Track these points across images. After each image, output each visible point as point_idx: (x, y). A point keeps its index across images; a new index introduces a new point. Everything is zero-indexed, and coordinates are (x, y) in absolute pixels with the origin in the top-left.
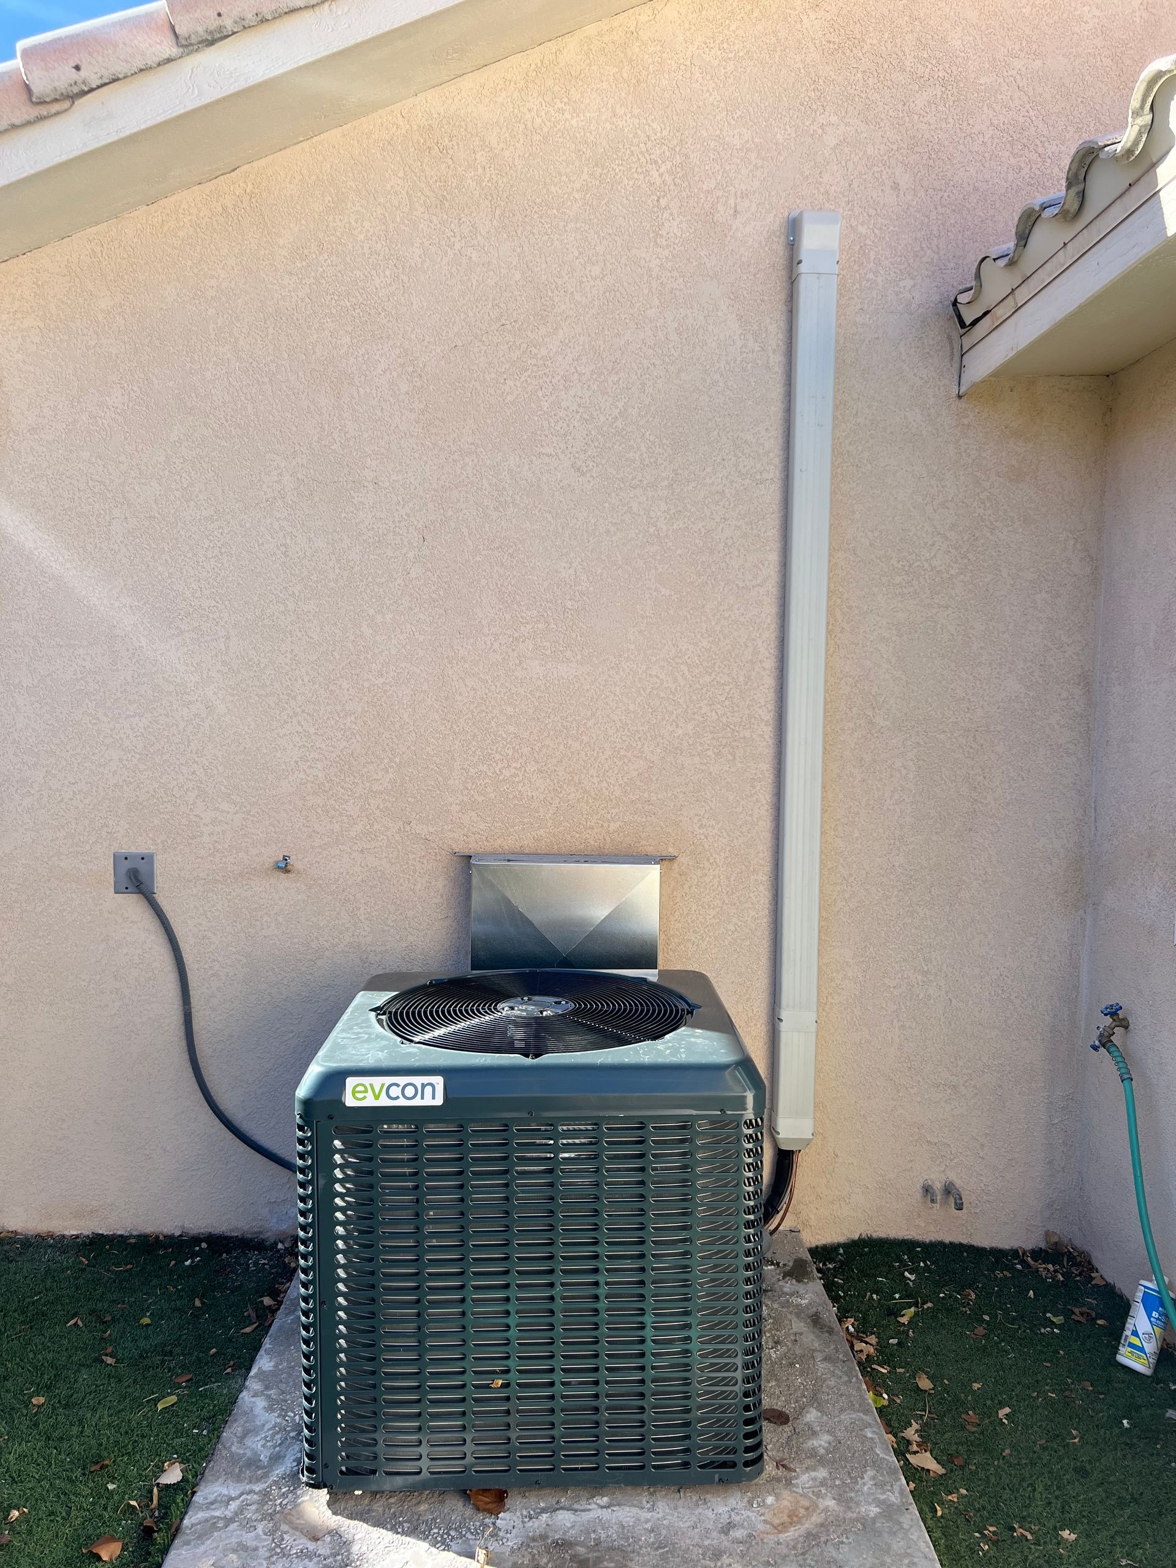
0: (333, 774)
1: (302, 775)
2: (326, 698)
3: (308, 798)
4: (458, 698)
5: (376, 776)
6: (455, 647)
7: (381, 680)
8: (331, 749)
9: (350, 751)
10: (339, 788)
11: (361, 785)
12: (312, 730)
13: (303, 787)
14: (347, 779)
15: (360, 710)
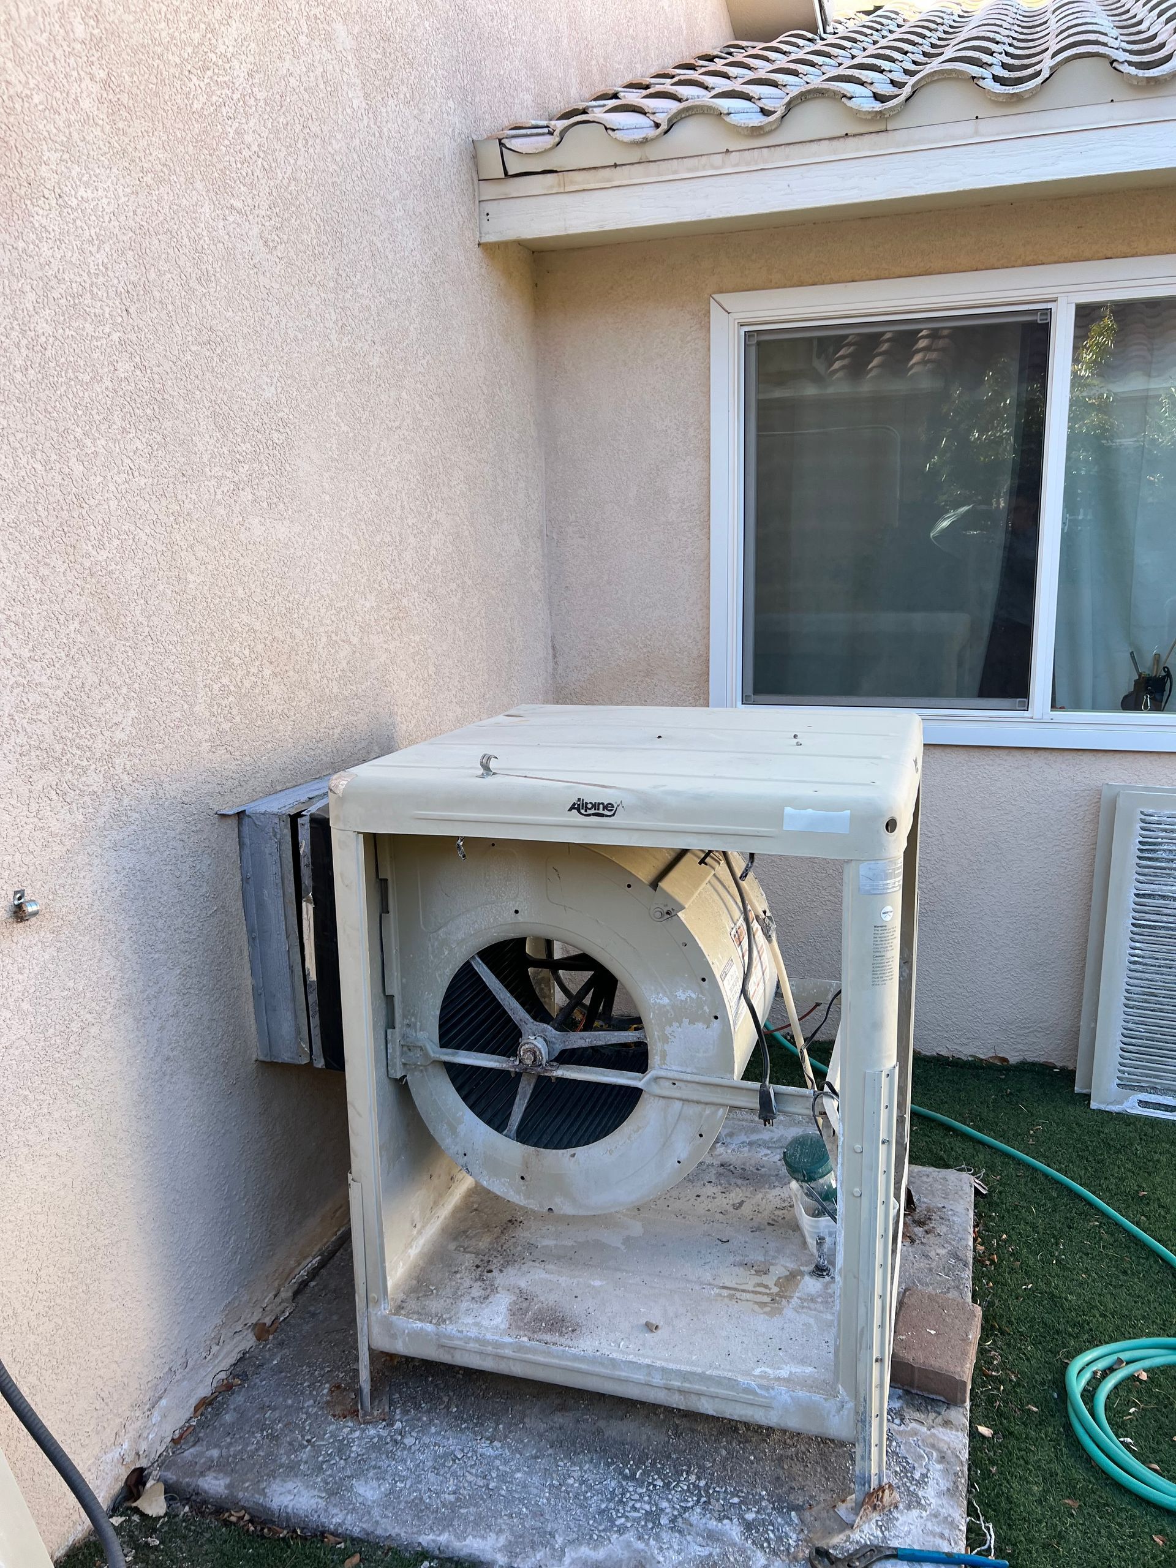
0: (63, 726)
1: (22, 739)
2: (37, 591)
3: (35, 777)
4: (191, 577)
5: (116, 720)
6: (179, 497)
7: (104, 554)
8: (55, 682)
9: (79, 683)
10: (75, 751)
11: (101, 737)
12: (26, 653)
13: (25, 759)
14: (83, 731)
15: (84, 607)
